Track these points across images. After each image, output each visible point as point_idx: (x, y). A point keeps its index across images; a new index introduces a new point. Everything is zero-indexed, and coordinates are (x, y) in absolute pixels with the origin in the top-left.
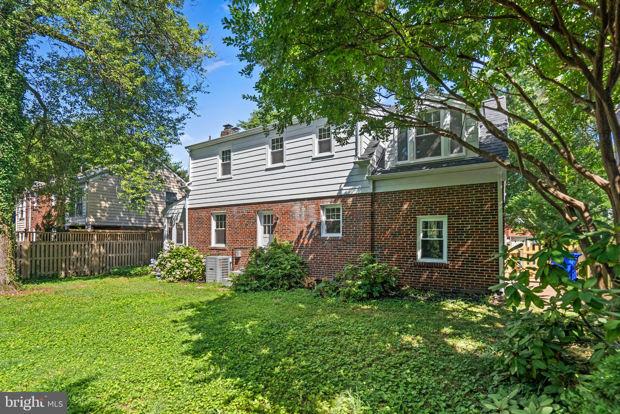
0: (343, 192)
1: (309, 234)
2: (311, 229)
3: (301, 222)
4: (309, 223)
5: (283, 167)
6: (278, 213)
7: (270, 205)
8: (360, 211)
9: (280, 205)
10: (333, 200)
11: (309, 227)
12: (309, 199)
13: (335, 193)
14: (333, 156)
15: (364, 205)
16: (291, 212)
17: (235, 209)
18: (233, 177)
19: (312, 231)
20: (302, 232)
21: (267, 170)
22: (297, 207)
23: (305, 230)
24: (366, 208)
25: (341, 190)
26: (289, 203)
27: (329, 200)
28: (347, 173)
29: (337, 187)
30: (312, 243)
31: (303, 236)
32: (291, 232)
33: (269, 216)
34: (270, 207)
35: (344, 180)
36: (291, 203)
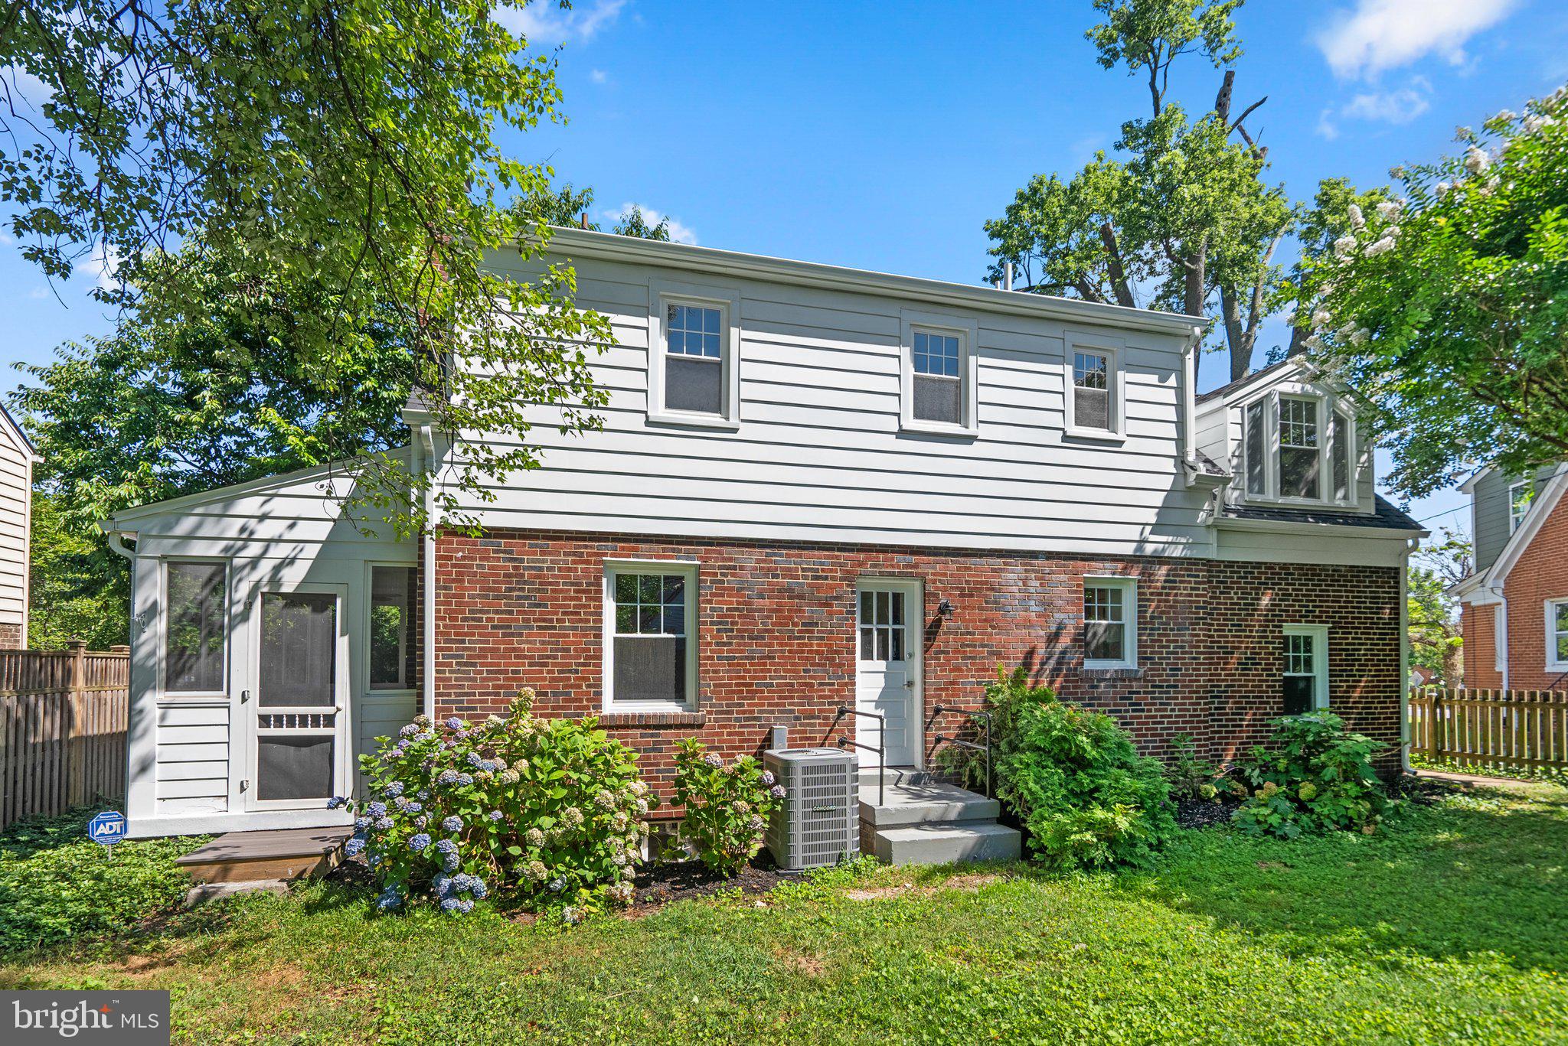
0: (1149, 549)
1: (1052, 662)
2: (1060, 647)
3: (1028, 624)
4: (1053, 629)
5: (970, 439)
6: (945, 590)
7: (914, 559)
8: (1184, 602)
9: (952, 565)
10: (1120, 565)
11: (1053, 638)
12: (1050, 555)
13: (1129, 549)
14: (1120, 443)
15: (1192, 589)
16: (993, 589)
17: (750, 559)
18: (742, 426)
19: (1064, 653)
20: (1030, 654)
21: (903, 434)
22: (1013, 575)
23: (1041, 651)
24: (1197, 596)
25: (1143, 541)
26: (984, 560)
27: (1108, 565)
28: (1158, 499)
29: (1134, 533)
30: (1062, 687)
31: (1036, 668)
32: (992, 653)
33: (882, 597)
34: (916, 566)
35: (1151, 517)
36: (990, 561)
